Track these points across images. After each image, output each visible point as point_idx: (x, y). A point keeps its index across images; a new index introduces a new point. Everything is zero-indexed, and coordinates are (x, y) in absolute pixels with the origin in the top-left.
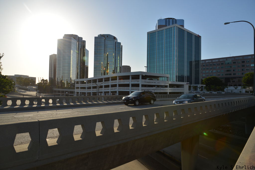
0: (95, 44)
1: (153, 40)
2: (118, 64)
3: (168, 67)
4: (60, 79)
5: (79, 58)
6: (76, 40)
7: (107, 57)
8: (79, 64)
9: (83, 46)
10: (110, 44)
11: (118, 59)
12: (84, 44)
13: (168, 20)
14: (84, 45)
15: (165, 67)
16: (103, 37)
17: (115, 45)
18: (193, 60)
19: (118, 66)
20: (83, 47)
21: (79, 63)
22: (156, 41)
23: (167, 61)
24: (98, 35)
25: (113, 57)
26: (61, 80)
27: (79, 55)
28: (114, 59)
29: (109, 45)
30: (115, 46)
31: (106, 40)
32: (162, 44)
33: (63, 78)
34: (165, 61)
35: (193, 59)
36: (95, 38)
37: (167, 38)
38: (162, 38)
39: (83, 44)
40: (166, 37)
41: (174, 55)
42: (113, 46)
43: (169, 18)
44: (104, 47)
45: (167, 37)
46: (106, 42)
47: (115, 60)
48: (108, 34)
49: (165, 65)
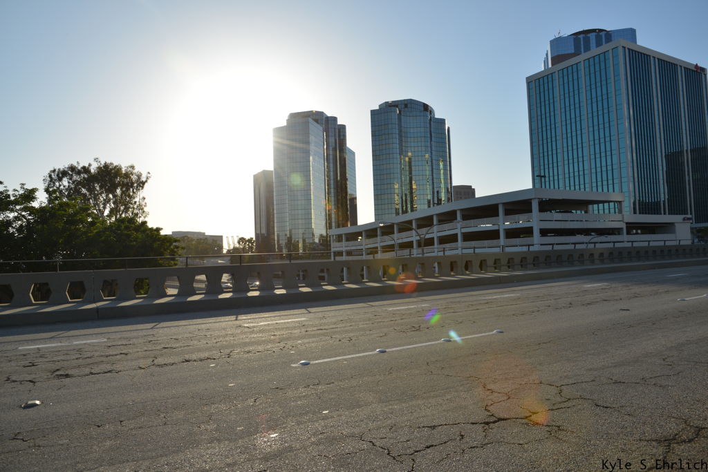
0: (372, 131)
1: (547, 99)
2: (443, 182)
3: (604, 174)
4: (286, 235)
5: (332, 173)
6: (321, 124)
7: (407, 164)
8: (332, 190)
9: (339, 139)
10: (414, 126)
11: (441, 166)
12: (342, 134)
13: (581, 36)
14: (342, 137)
15: (594, 176)
16: (393, 108)
17: (428, 126)
18: (685, 149)
19: (442, 186)
20: (339, 144)
21: (332, 186)
22: (557, 99)
23: (598, 156)
24: (380, 106)
25: (425, 163)
26: (288, 236)
27: (331, 165)
28: (428, 168)
29: (412, 130)
30: (428, 130)
31: (402, 117)
32: (577, 106)
33: (293, 231)
34: (593, 157)
35: (685, 146)
36: (373, 113)
37: (593, 86)
38: (576, 88)
39: (339, 136)
40: (588, 84)
41: (621, 136)
42: (422, 130)
43: (585, 29)
44: (397, 136)
45: (593, 82)
46: (402, 121)
47: (430, 169)
48: (407, 100)
49: (593, 171)
